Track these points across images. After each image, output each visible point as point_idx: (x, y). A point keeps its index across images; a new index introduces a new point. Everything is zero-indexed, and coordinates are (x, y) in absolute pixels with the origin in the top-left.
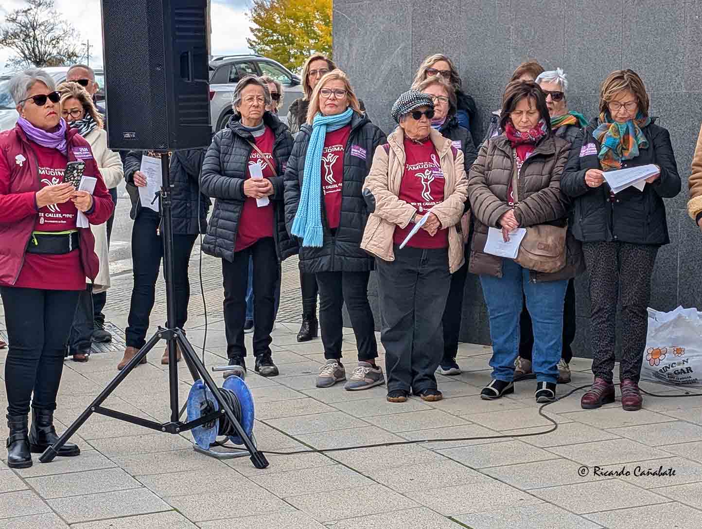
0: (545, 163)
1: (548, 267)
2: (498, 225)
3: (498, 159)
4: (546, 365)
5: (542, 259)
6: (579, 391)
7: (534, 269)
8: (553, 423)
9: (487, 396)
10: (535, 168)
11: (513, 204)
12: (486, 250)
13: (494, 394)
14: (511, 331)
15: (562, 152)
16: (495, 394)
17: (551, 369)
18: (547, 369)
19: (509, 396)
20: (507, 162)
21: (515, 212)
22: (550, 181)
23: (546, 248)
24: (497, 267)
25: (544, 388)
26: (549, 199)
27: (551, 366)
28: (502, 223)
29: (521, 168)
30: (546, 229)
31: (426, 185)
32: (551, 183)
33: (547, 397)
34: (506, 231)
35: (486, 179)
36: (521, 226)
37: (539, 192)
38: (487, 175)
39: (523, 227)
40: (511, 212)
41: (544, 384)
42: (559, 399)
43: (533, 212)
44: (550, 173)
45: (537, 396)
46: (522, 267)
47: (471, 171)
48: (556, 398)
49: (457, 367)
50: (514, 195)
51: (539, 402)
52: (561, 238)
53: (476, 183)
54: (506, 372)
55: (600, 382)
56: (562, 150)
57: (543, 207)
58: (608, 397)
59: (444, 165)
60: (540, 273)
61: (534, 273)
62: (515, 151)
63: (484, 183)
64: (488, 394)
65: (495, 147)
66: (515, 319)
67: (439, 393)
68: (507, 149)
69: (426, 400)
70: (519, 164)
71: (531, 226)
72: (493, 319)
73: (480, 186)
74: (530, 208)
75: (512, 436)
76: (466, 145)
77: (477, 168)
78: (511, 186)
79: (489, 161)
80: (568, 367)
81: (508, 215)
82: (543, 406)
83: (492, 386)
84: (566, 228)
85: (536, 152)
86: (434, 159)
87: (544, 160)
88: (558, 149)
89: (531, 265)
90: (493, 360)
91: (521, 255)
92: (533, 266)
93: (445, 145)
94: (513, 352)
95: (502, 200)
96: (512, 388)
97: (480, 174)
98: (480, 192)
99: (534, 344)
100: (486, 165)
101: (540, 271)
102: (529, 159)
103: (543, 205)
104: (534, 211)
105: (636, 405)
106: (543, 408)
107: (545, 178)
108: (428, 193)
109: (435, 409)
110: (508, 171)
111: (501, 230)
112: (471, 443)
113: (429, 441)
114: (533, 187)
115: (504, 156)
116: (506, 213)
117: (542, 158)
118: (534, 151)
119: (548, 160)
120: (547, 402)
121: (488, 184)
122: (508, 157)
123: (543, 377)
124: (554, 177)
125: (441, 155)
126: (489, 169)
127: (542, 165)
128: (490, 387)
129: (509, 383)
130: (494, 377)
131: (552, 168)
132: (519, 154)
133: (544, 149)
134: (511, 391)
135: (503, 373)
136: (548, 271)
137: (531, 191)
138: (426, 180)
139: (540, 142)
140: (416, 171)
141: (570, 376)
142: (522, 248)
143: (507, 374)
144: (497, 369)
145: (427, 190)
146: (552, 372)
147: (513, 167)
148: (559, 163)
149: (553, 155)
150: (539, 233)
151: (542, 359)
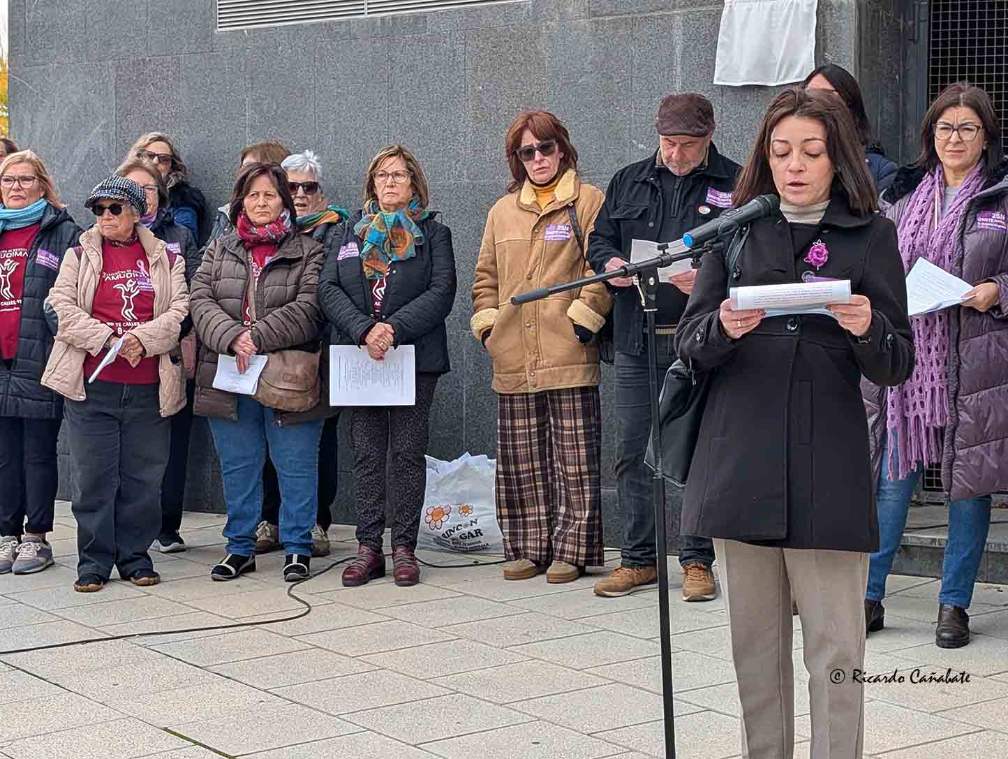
0: (290, 269)
1: (296, 404)
2: (231, 352)
3: (228, 265)
4: (296, 532)
5: (290, 395)
6: (340, 565)
7: (280, 407)
8: (305, 606)
9: (220, 577)
10: (277, 276)
11: (249, 323)
12: (214, 385)
13: (229, 572)
14: (250, 489)
15: (312, 255)
16: (231, 573)
17: (303, 537)
18: (298, 537)
19: (251, 575)
20: (241, 269)
21: (252, 334)
22: (297, 294)
23: (294, 379)
24: (230, 406)
25: (295, 562)
26: (296, 316)
27: (302, 534)
28: (236, 348)
29: (260, 277)
30: (292, 355)
31: (128, 300)
32: (298, 296)
33: (298, 574)
34: (241, 359)
35: (214, 292)
36: (260, 352)
37: (284, 308)
38: (214, 286)
39: (263, 353)
40: (247, 334)
41: (295, 557)
42: (315, 575)
43: (275, 333)
44: (297, 283)
45: (286, 574)
46: (262, 406)
47: (193, 282)
48: (311, 574)
49: (181, 541)
50: (251, 312)
51: (288, 581)
52: (314, 366)
53: (200, 297)
54: (245, 544)
55: (366, 552)
56: (312, 252)
57: (288, 327)
58: (376, 570)
59: (155, 274)
60: (286, 412)
61: (278, 413)
62: (250, 255)
63: (210, 297)
64: (222, 573)
65: (224, 250)
66: (256, 474)
67: (156, 575)
68: (240, 252)
69: (138, 585)
70: (256, 271)
71: (273, 352)
72: (226, 474)
73: (203, 300)
74: (272, 329)
75: (252, 624)
76: (187, 248)
77: (200, 277)
78: (246, 300)
79: (217, 267)
80: (326, 535)
81: (243, 338)
82: (294, 585)
83: (227, 563)
84: (319, 354)
85: (278, 255)
86: (142, 268)
87: (287, 266)
88: (306, 252)
89: (275, 402)
90: (228, 528)
91: (261, 389)
92: (278, 403)
93: (156, 247)
94: (254, 516)
95: (235, 319)
96: (254, 564)
97: (206, 286)
98: (206, 309)
99: (282, 505)
100: (213, 274)
101: (286, 409)
102: (267, 265)
103: (289, 324)
104: (277, 332)
105: (412, 579)
106: (294, 588)
107: (290, 289)
108: (130, 310)
109: (149, 595)
110: (242, 281)
111: (234, 358)
112: (197, 634)
113: (140, 635)
114: (275, 302)
115: (237, 261)
116: (239, 335)
117: (287, 263)
118: (276, 254)
119: (293, 265)
120: (298, 580)
121: (216, 298)
122: (242, 263)
123: (293, 548)
124: (303, 288)
125: (151, 261)
126: (217, 279)
127: (286, 272)
128: (223, 564)
129: (249, 557)
130: (229, 551)
131: (299, 277)
132: (257, 258)
133: (288, 251)
134: (252, 568)
135: (240, 545)
136: (296, 410)
137: (273, 306)
138: (129, 294)
139: (282, 242)
140: (115, 282)
141: (329, 547)
142: (262, 380)
143: (247, 546)
144: (233, 540)
145: (129, 306)
146: (304, 541)
147: (248, 274)
148: (308, 269)
149: (300, 259)
150: (284, 359)
151: (291, 525)
